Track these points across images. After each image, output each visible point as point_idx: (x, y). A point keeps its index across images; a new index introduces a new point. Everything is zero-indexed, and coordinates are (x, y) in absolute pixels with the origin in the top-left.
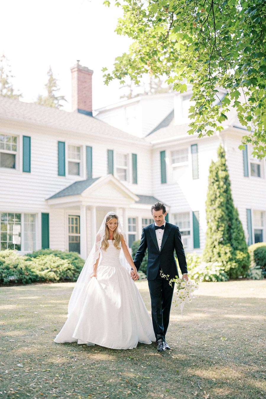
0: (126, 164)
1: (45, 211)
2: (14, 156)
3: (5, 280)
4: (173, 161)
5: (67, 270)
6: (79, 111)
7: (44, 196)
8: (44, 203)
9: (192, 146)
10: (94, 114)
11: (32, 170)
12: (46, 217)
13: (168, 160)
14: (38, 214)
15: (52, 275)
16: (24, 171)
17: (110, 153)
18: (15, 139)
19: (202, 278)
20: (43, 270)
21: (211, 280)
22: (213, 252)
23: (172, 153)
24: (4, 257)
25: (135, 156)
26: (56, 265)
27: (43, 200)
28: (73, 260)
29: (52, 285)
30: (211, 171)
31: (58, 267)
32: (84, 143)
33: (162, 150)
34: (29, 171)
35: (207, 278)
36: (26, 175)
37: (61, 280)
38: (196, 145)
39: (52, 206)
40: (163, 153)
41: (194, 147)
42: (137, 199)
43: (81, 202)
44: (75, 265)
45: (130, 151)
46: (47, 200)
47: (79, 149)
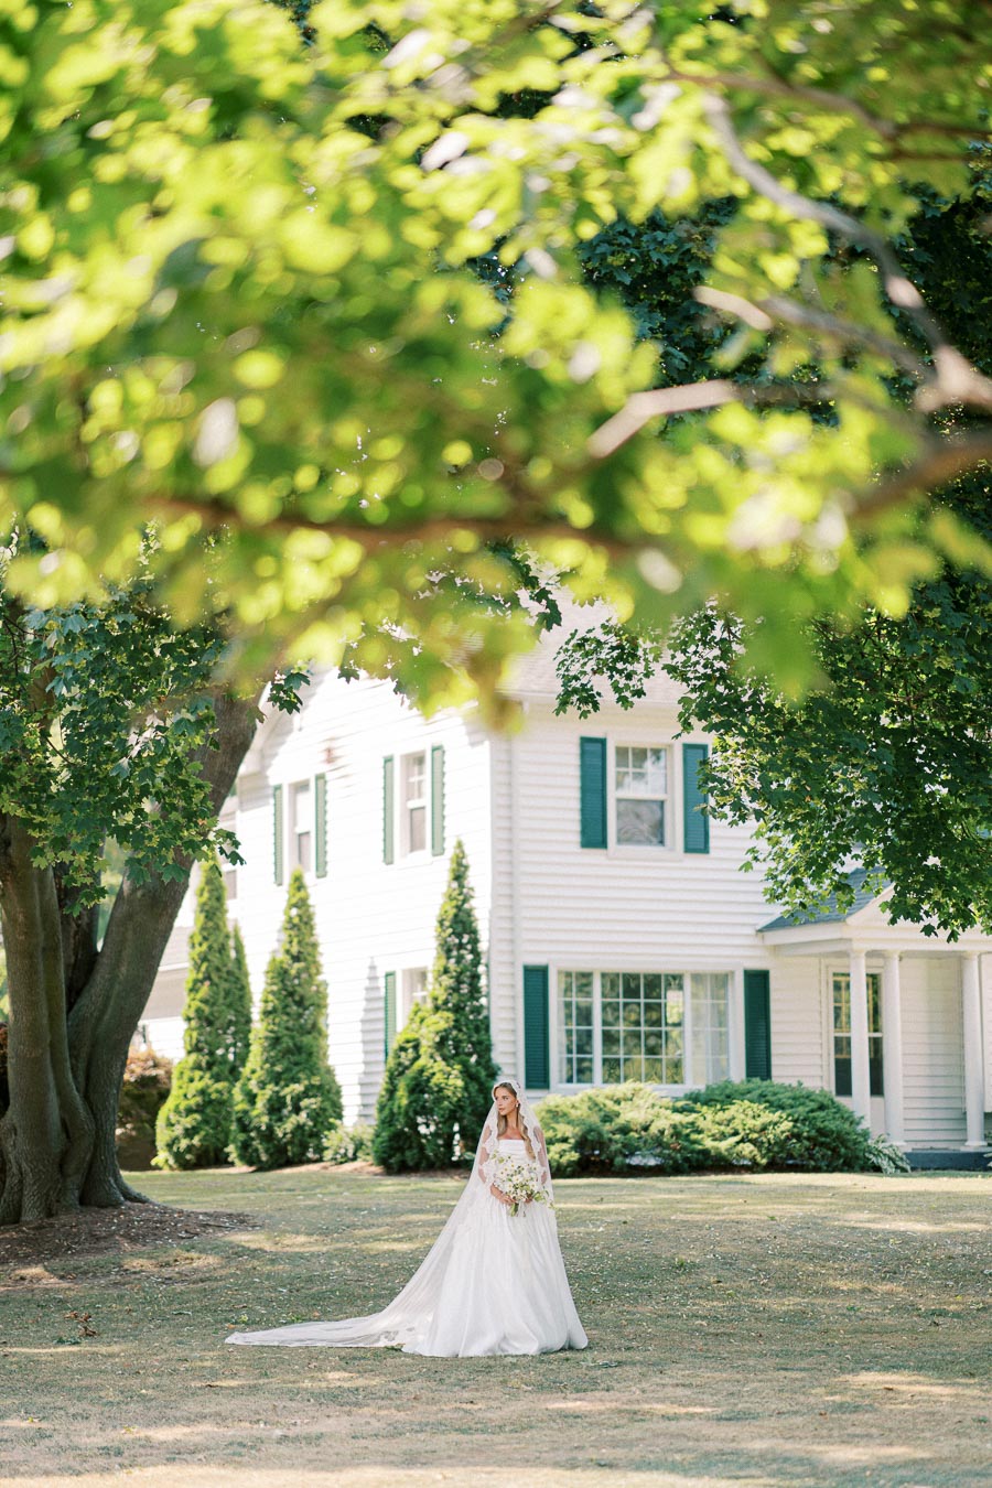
1: (756, 965)
2: (661, 805)
3: (618, 1160)
5: (788, 1138)
7: (751, 920)
8: (757, 941)
11: (713, 843)
12: (758, 984)
14: (733, 973)
15: (748, 1149)
16: (688, 849)
20: (723, 1136)
24: (618, 1102)
26: (758, 1123)
27: (751, 931)
28: (812, 1111)
29: (747, 1177)
31: (764, 1129)
34: (705, 849)
36: (696, 860)
37: (774, 1166)
39: (776, 948)
43: (850, 940)
44: (813, 1126)
46: (760, 931)
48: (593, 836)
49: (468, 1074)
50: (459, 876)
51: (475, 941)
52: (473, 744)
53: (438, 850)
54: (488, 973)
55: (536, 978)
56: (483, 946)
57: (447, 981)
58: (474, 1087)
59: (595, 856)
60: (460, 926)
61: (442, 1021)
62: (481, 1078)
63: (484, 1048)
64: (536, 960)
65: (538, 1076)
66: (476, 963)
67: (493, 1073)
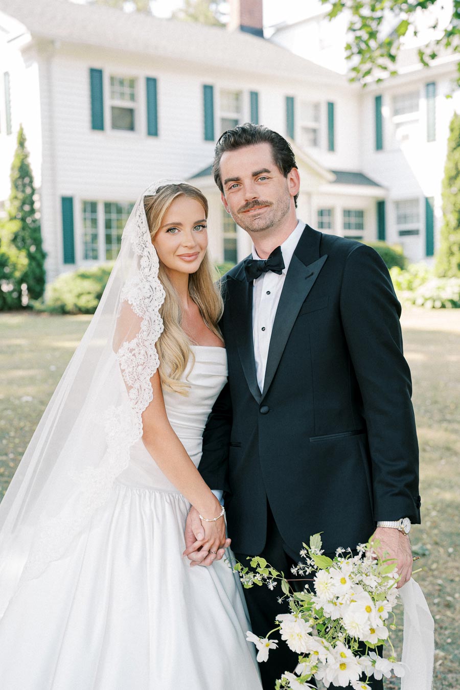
0: (317, 119)
2: (131, 111)
4: (396, 112)
6: (243, 28)
9: (428, 85)
10: (267, 33)
11: (161, 132)
13: (386, 111)
16: (149, 133)
17: (290, 102)
18: (132, 83)
19: (429, 304)
21: (443, 306)
22: (449, 262)
23: (395, 99)
25: (331, 106)
30: (452, 130)
32: (247, 87)
33: (378, 94)
34: (156, 134)
35: (438, 304)
36: (152, 141)
38: (434, 84)
40: (378, 100)
41: (431, 88)
42: (332, 177)
45: (323, 97)
47: (238, 96)
48: (97, 124)
49: (31, 257)
50: (22, 143)
51: (31, 182)
52: (27, 67)
53: (9, 132)
54: (40, 200)
55: (67, 203)
56: (37, 184)
57: (17, 203)
58: (34, 264)
59: (98, 136)
60: (23, 173)
61: (15, 226)
62: (37, 258)
63: (38, 242)
64: (68, 193)
65: (69, 257)
66: (33, 193)
67: (44, 256)
